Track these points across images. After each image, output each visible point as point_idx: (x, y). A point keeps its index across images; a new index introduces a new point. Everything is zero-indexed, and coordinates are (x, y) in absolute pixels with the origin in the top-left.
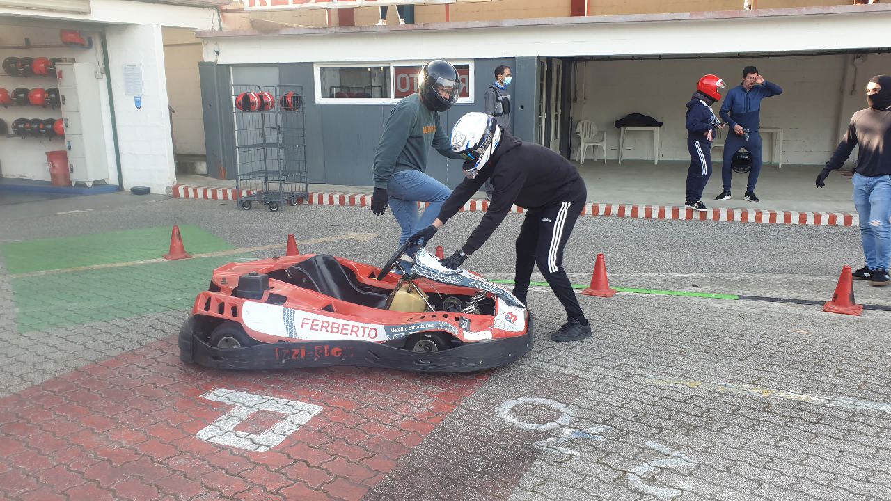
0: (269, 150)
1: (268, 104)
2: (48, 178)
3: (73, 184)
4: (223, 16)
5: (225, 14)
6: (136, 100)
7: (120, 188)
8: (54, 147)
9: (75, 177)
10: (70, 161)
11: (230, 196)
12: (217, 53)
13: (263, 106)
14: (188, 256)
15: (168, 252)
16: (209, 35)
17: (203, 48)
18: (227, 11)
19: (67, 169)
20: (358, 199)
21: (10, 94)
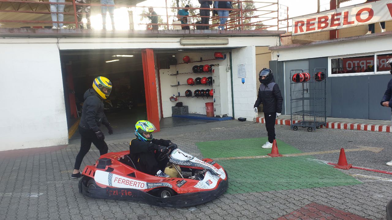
0: (305, 101)
1: (307, 78)
2: (206, 114)
3: (215, 116)
4: (281, 39)
5: (282, 38)
6: (242, 80)
7: (233, 118)
8: (209, 101)
9: (216, 114)
10: (215, 107)
11: (284, 123)
12: (278, 56)
13: (305, 80)
14: (280, 155)
15: (271, 152)
16: (275, 49)
17: (271, 55)
18: (283, 36)
19: (213, 110)
20: (356, 126)
21: (194, 80)
